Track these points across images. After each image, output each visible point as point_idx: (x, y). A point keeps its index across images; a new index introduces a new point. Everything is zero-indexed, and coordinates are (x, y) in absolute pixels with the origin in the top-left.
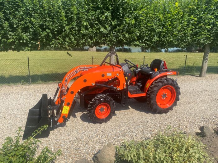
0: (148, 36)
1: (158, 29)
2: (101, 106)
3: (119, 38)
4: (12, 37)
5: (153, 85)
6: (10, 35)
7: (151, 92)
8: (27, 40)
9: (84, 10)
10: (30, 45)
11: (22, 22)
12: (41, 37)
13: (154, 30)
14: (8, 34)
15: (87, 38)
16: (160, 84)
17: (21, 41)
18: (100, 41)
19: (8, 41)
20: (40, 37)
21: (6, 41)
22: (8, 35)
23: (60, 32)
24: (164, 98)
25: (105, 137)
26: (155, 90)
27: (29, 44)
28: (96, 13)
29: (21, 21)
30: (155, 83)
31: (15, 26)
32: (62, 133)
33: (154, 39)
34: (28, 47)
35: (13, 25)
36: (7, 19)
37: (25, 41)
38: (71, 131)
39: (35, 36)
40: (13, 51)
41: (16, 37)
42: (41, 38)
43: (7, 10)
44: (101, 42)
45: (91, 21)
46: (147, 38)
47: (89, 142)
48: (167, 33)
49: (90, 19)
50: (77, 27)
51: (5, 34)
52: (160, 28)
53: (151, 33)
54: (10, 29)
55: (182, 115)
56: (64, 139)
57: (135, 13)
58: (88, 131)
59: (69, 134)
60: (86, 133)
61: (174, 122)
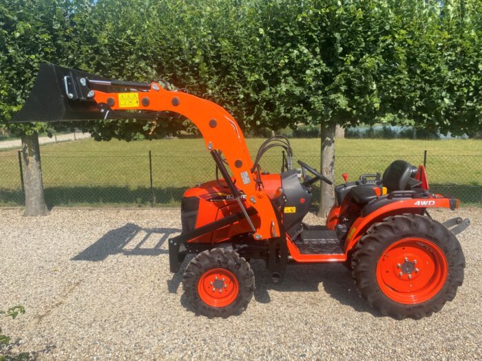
2: (212, 276)
5: (366, 234)
7: (360, 255)
16: (388, 234)
24: (406, 273)
25: (200, 356)
26: (369, 251)
30: (375, 228)
32: (119, 326)
37: (135, 121)
38: (140, 325)
40: (120, 140)
43: (104, 61)
44: (292, 117)
45: (273, 70)
50: (240, 86)
55: (468, 335)
56: (110, 342)
57: (386, 40)
58: (176, 331)
59: (130, 332)
60: (165, 337)
61: (426, 350)
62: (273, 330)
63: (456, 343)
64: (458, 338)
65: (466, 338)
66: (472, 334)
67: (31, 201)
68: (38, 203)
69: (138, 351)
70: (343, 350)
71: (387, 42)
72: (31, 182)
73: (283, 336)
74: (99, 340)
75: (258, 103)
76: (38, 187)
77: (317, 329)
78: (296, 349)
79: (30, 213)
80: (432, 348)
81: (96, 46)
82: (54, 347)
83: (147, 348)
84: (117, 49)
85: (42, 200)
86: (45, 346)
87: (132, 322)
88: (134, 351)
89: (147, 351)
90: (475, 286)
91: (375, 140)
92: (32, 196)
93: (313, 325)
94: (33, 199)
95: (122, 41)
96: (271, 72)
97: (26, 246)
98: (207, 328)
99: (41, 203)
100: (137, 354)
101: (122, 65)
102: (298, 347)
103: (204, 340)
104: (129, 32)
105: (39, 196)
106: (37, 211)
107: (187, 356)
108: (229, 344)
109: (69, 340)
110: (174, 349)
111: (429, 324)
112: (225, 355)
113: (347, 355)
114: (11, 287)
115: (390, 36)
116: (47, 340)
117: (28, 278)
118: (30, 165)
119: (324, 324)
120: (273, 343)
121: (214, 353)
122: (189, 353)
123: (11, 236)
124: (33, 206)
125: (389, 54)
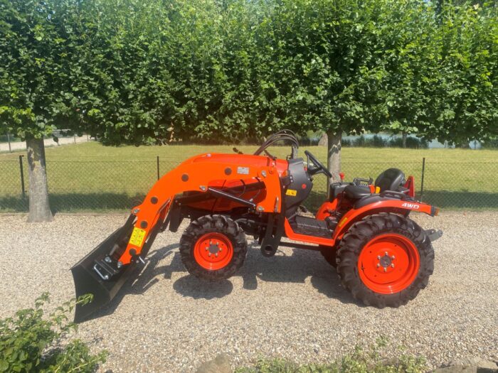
0: (425, 108)
1: (455, 88)
3: (348, 113)
4: (124, 118)
6: (122, 114)
8: (151, 124)
9: (268, 57)
10: (156, 134)
11: (143, 88)
12: (177, 116)
13: (442, 93)
14: (117, 111)
15: (271, 117)
16: (366, 232)
17: (139, 126)
18: (299, 123)
19: (117, 125)
20: (173, 118)
21: (112, 125)
22: (118, 115)
23: (216, 104)
27: (155, 130)
28: (293, 61)
29: (140, 87)
30: (355, 227)
31: (131, 96)
32: (159, 320)
33: (442, 115)
34: (153, 136)
35: (128, 96)
36: (117, 84)
37: (146, 126)
38: (179, 318)
39: (166, 115)
41: (130, 118)
42: (175, 119)
44: (303, 124)
45: (284, 79)
46: (424, 113)
47: (201, 347)
48: (480, 100)
49: (280, 74)
50: (252, 94)
51: (112, 112)
52: (460, 88)
53: (433, 101)
54: (122, 103)
55: (475, 318)
56: (155, 333)
57: (391, 53)
58: (215, 322)
59: (171, 324)
60: (206, 327)
61: (440, 331)
62: (304, 319)
63: (466, 325)
64: (466, 321)
65: (473, 321)
66: (478, 318)
67: (36, 207)
68: (43, 209)
69: (183, 340)
70: (369, 333)
71: (391, 55)
72: (36, 187)
73: (314, 323)
74: (144, 332)
75: (270, 111)
76: (43, 192)
77: (343, 317)
78: (327, 334)
79: (35, 219)
80: (446, 330)
81: (108, 50)
82: (102, 339)
83: (192, 337)
84: (129, 54)
85: (47, 206)
86: (92, 338)
87: (170, 316)
88: (179, 340)
89: (192, 340)
90: (477, 279)
91: (366, 149)
92: (36, 202)
93: (339, 314)
94: (38, 204)
95: (135, 46)
96: (282, 81)
97: (41, 251)
98: (243, 319)
99: (46, 209)
100: (183, 342)
101: (134, 70)
102: (329, 332)
103: (243, 329)
104: (141, 38)
105: (45, 201)
106: (42, 217)
107: (230, 343)
108: (267, 332)
109: (114, 332)
110: (217, 337)
111: (441, 310)
112: (265, 341)
113: (373, 337)
114: (40, 288)
115: (394, 50)
116: (92, 333)
117: (54, 280)
118: (35, 170)
119: (349, 313)
120: (306, 330)
121: (255, 339)
122: (232, 339)
123: (20, 242)
124: (38, 212)
125: (393, 66)
